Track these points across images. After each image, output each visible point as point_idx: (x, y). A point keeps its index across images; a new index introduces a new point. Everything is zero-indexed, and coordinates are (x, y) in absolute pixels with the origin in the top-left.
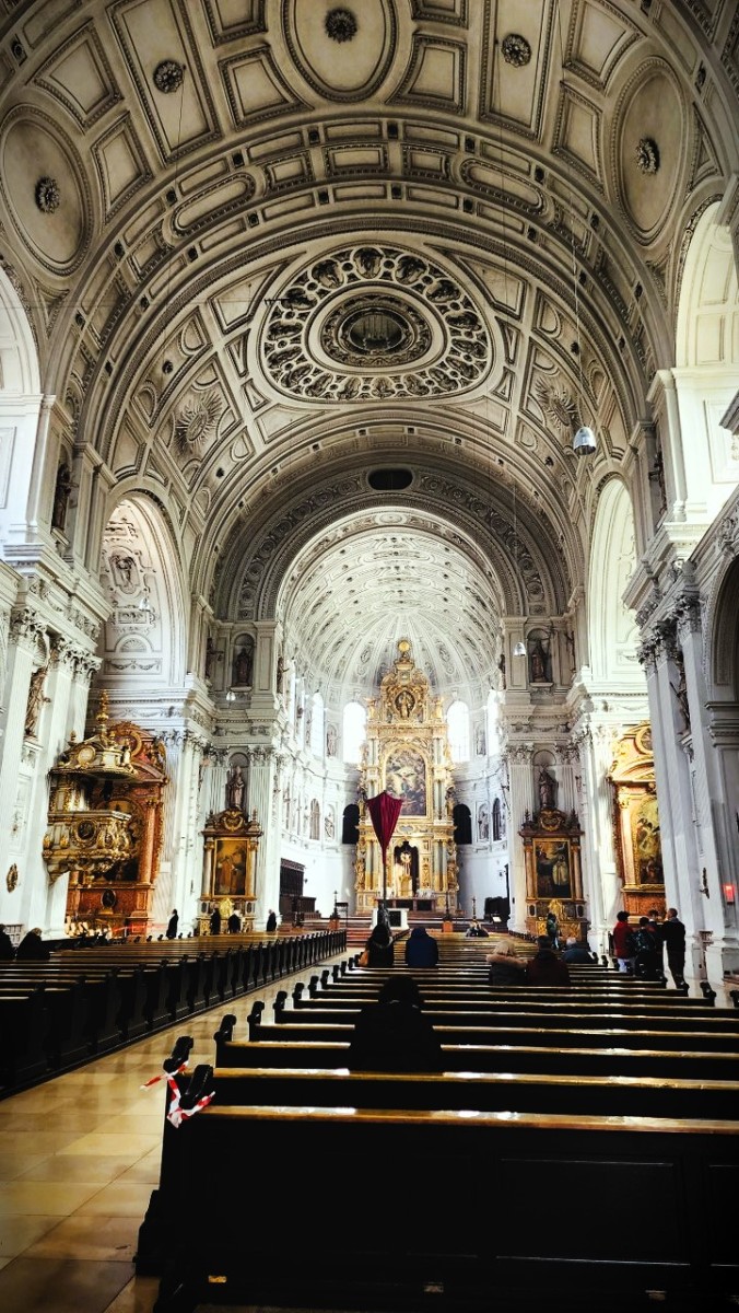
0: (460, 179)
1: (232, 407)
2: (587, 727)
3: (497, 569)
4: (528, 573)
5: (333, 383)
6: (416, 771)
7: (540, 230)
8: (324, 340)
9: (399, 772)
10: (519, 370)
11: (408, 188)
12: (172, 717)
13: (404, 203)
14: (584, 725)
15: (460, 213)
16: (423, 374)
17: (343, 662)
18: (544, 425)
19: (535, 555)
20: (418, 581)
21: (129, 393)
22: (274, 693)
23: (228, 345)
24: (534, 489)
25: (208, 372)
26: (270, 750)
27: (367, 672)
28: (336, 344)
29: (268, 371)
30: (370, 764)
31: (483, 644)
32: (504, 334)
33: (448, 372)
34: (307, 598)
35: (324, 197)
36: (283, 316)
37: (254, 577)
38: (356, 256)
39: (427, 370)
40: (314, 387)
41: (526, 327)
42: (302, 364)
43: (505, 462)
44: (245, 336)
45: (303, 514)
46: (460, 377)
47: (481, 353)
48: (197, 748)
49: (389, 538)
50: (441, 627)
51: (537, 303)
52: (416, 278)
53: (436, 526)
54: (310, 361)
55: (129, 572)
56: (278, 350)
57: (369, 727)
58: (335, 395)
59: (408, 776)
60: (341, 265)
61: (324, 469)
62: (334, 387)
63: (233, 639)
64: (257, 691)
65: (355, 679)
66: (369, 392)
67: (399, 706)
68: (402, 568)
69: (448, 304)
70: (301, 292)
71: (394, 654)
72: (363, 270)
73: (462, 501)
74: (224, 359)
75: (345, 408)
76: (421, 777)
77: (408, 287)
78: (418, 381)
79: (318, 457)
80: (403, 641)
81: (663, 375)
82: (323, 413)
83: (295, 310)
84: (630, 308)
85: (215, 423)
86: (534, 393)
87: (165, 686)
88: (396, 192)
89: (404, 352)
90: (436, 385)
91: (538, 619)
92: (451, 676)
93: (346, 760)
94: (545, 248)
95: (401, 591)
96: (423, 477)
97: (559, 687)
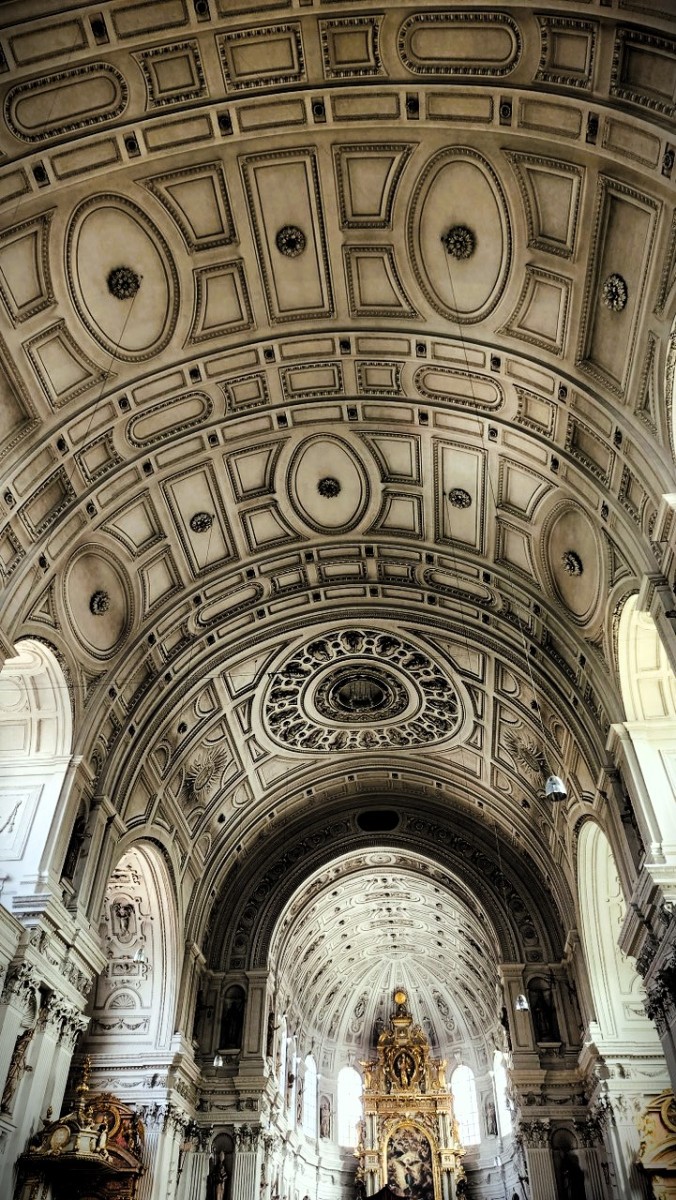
0: (424, 582)
1: (236, 759)
2: (606, 1098)
3: (487, 911)
4: (519, 915)
5: (325, 736)
6: (421, 1157)
8: (317, 702)
9: (402, 1158)
10: (487, 723)
11: (383, 589)
12: (155, 1088)
13: (380, 599)
14: (602, 1095)
15: (426, 605)
16: (403, 727)
17: (336, 1017)
18: (515, 771)
19: (523, 895)
20: (410, 924)
21: (147, 751)
22: (264, 1056)
23: (235, 708)
24: (515, 830)
25: (217, 730)
26: (257, 1129)
27: (362, 1028)
29: (268, 728)
30: (369, 1149)
31: (483, 995)
32: (471, 694)
33: (425, 726)
34: (299, 944)
35: (317, 597)
36: (283, 683)
37: (249, 922)
38: (342, 637)
39: (406, 724)
40: (308, 740)
41: (489, 687)
42: (299, 721)
43: (484, 805)
44: (250, 700)
45: (297, 856)
46: (436, 729)
47: (452, 709)
48: (179, 1127)
49: (379, 879)
50: (437, 975)
51: (497, 670)
52: (392, 652)
53: (425, 867)
54: (305, 719)
55: (127, 920)
56: (277, 710)
57: (365, 1100)
58: (327, 747)
59: (411, 1164)
60: (330, 644)
61: (317, 812)
62: (325, 739)
64: (246, 1054)
65: (349, 1037)
66: (357, 743)
67: (398, 1072)
68: (394, 910)
69: (421, 672)
70: (298, 665)
71: (389, 1005)
72: (348, 647)
73: (448, 841)
74: (232, 719)
75: (335, 757)
76: (427, 1166)
77: (386, 659)
78: (399, 734)
79: (311, 801)
80: (398, 991)
81: (616, 728)
82: (316, 762)
83: (292, 679)
84: (577, 674)
85: (220, 774)
86: (504, 743)
87: (150, 1050)
88: (374, 592)
89: (386, 709)
90: (415, 736)
91: (538, 967)
92: (452, 1033)
93: (341, 1143)
94: (498, 629)
95: (393, 935)
96: (409, 818)
97: (568, 1048)
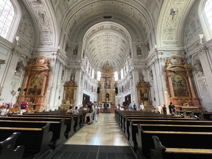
2: (158, 58)
4: (136, 35)
12: (54, 55)
17: (97, 64)
19: (137, 31)
20: (111, 48)
22: (82, 58)
26: (80, 68)
27: (101, 66)
37: (79, 35)
45: (89, 23)
48: (61, 65)
49: (106, 35)
50: (113, 58)
53: (117, 28)
55: (44, 19)
57: (101, 75)
59: (108, 83)
63: (74, 46)
64: (78, 56)
67: (107, 72)
68: (108, 44)
73: (122, 21)
76: (110, 83)
91: (139, 43)
92: (115, 67)
93: (98, 80)
96: (114, 16)
97: (143, 56)
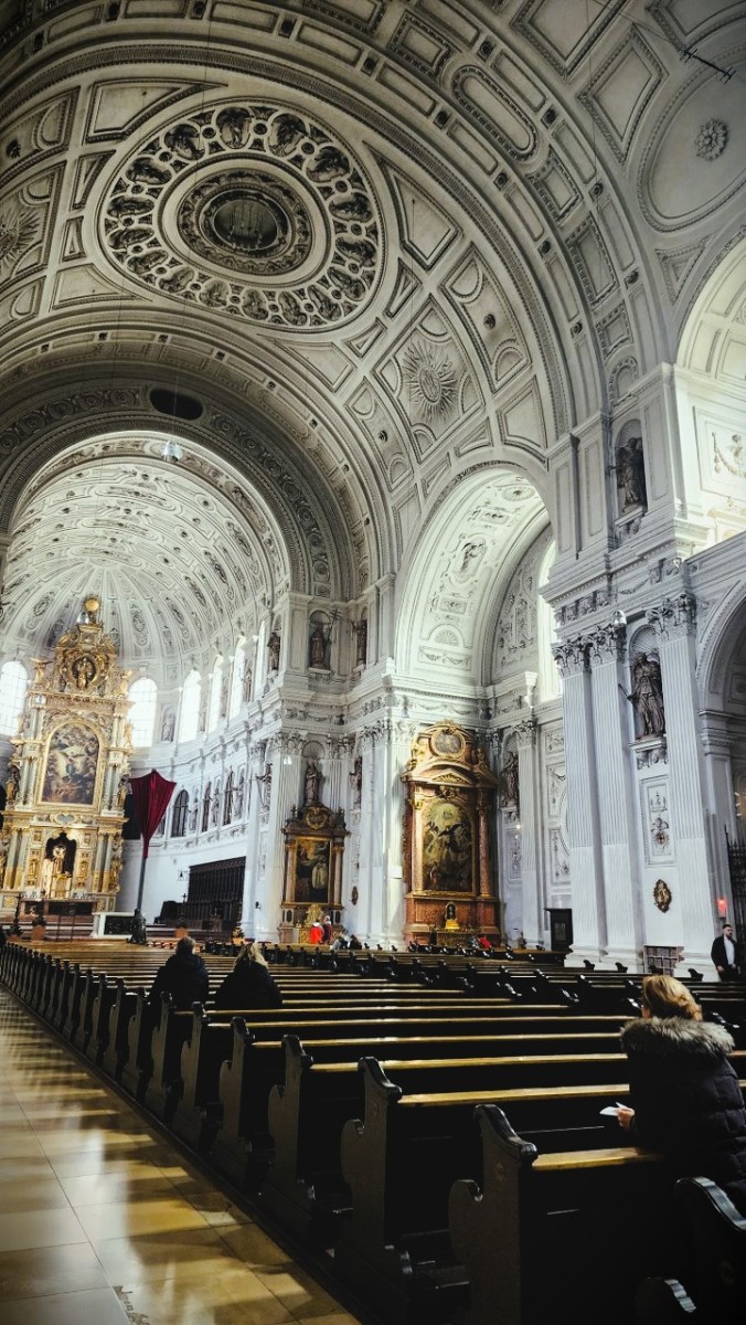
0: (449, 83)
1: (44, 244)
2: (389, 721)
4: (316, 550)
5: (163, 265)
6: (87, 751)
7: (514, 178)
8: (185, 208)
9: (66, 750)
10: (394, 327)
11: (386, 66)
13: (370, 84)
15: (429, 124)
16: (271, 295)
18: (395, 396)
20: (144, 532)
23: (82, 158)
24: (345, 462)
25: (44, 183)
27: (38, 627)
28: (193, 219)
29: (104, 215)
30: (30, 739)
32: (398, 280)
33: (302, 303)
35: (287, 28)
36: (159, 154)
38: (276, 120)
39: (278, 292)
40: (142, 260)
41: (431, 282)
42: (144, 226)
43: (320, 424)
44: (105, 157)
45: (62, 413)
46: (316, 312)
47: (357, 294)
49: (140, 473)
50: (144, 591)
51: (462, 258)
52: (329, 178)
53: (217, 473)
54: (154, 226)
56: (129, 194)
58: (157, 281)
60: (254, 122)
61: (97, 366)
62: (161, 270)
65: (21, 632)
66: (197, 293)
67: (77, 674)
68: (134, 513)
69: (349, 225)
70: (194, 133)
72: (275, 141)
73: (256, 454)
74: (69, 174)
75: (158, 302)
76: (92, 759)
77: (314, 185)
78: (260, 302)
79: (97, 349)
80: (91, 598)
82: (133, 297)
83: (174, 154)
85: (18, 255)
86: (401, 357)
88: (370, 65)
89: (264, 261)
90: (280, 313)
91: (323, 601)
92: (142, 648)
94: (510, 200)
95: (114, 540)
96: (215, 414)
97: (336, 676)
